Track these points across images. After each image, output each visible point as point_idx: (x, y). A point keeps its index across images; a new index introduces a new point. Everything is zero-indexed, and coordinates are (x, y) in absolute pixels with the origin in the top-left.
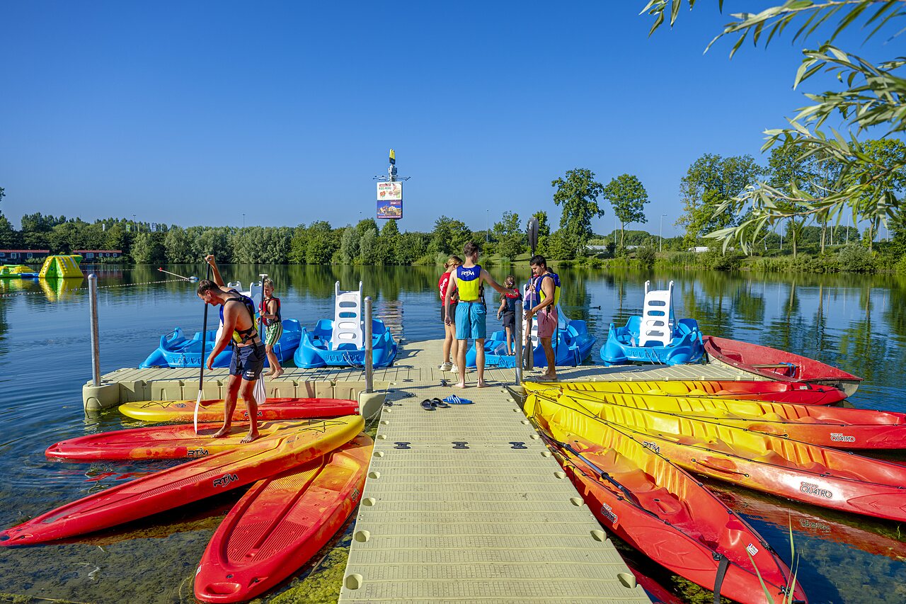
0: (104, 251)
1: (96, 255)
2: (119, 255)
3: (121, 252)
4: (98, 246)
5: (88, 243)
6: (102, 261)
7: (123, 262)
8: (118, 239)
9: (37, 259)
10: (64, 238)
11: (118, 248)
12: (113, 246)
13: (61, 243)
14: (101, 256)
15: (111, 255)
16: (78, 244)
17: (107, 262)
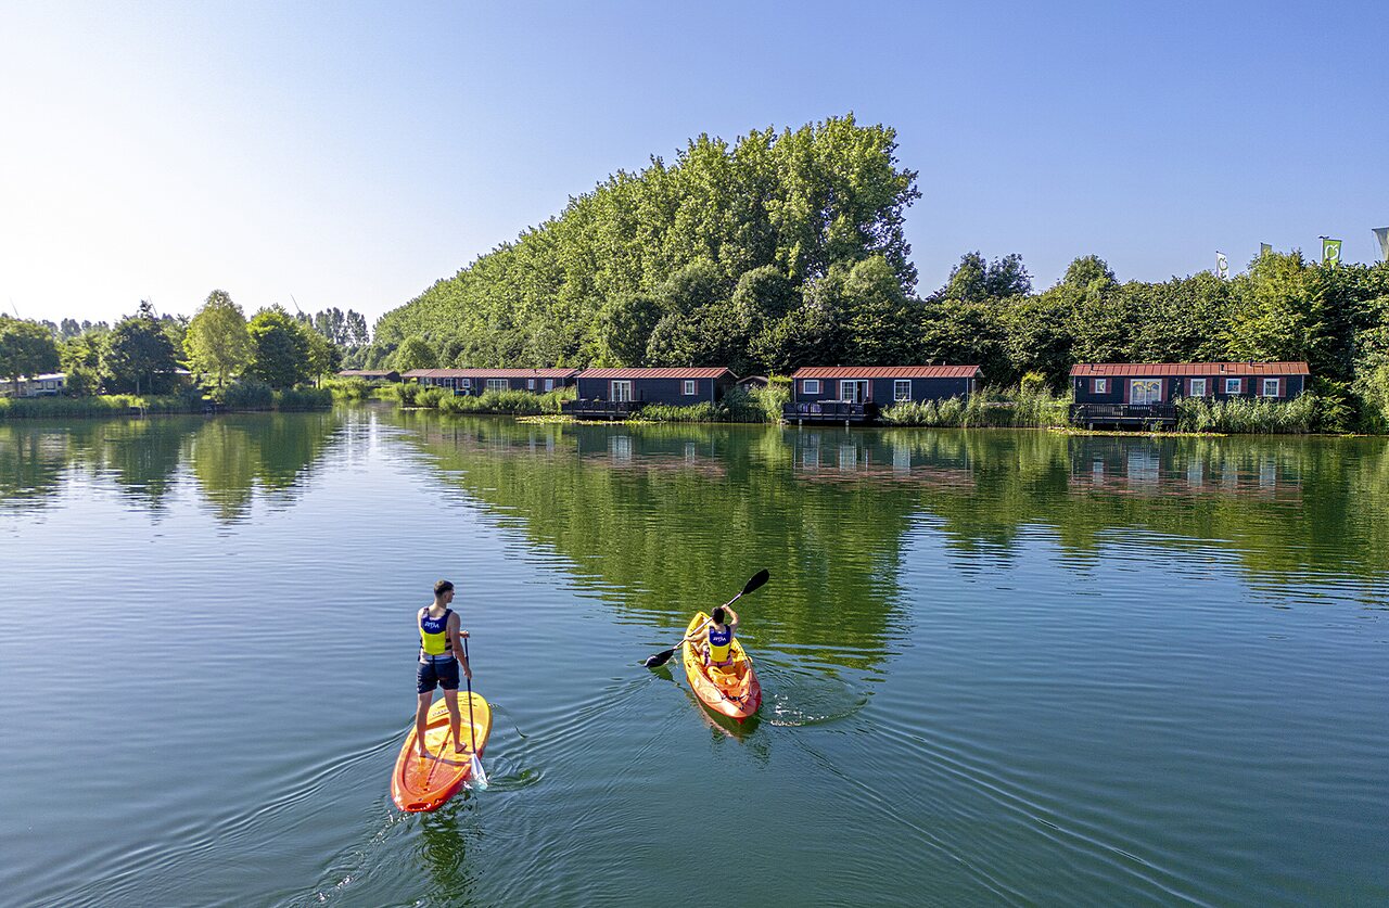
0: (1215, 369)
1: (1176, 386)
2: (1291, 388)
3: (1301, 369)
4: (1190, 343)
5: (1148, 332)
6: (1202, 420)
7: (1316, 423)
8: (1297, 306)
9: (925, 408)
10: (1057, 316)
11: (1288, 352)
12: (1265, 342)
13: (1042, 338)
14: (1198, 390)
15: (1252, 387)
16: (1104, 339)
17: (1226, 428)
